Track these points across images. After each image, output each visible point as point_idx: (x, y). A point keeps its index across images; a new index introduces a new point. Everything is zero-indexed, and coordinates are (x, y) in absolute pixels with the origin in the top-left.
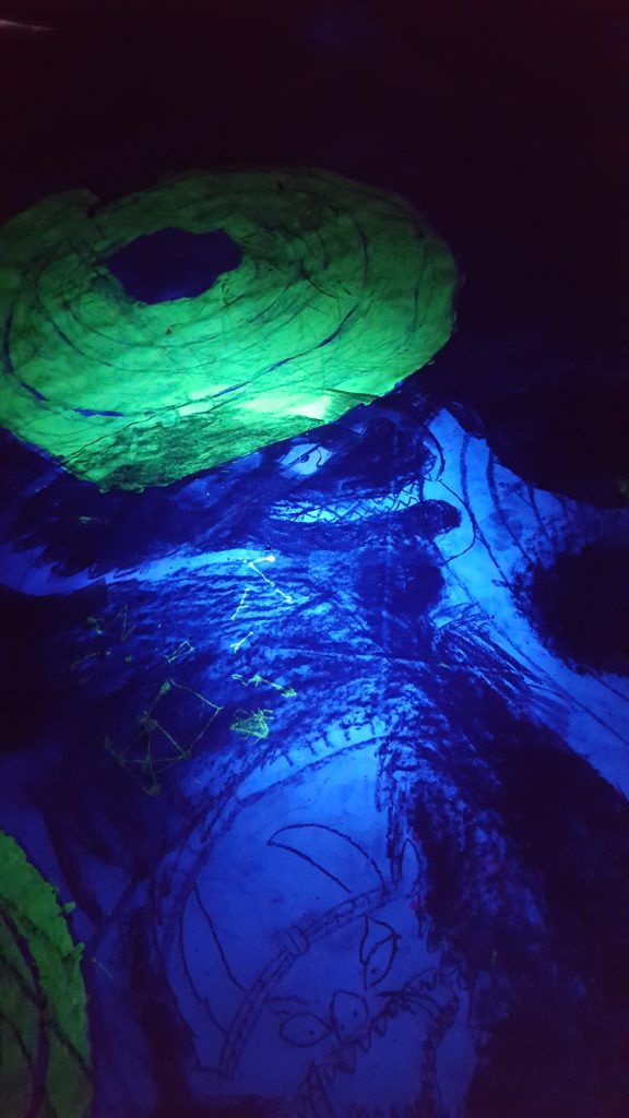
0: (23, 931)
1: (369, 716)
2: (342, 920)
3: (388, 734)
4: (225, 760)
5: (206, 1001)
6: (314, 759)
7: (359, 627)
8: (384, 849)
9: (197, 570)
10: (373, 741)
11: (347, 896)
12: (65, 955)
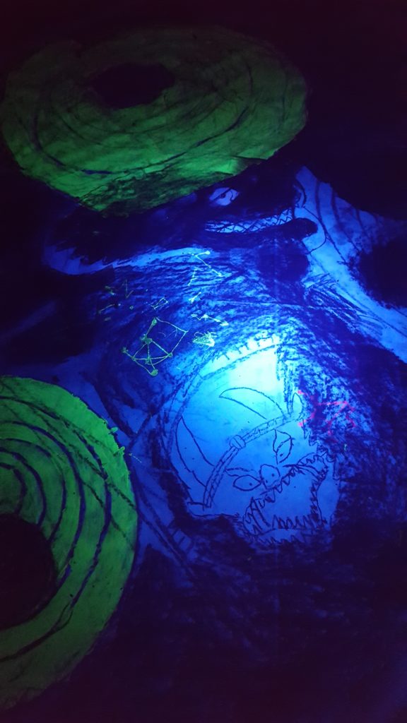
0: (90, 442)
1: (271, 334)
2: (262, 432)
3: (281, 342)
4: (192, 357)
5: (193, 472)
6: (241, 356)
7: (262, 289)
8: (283, 399)
9: (165, 260)
10: (273, 346)
11: (264, 421)
12: (115, 452)
